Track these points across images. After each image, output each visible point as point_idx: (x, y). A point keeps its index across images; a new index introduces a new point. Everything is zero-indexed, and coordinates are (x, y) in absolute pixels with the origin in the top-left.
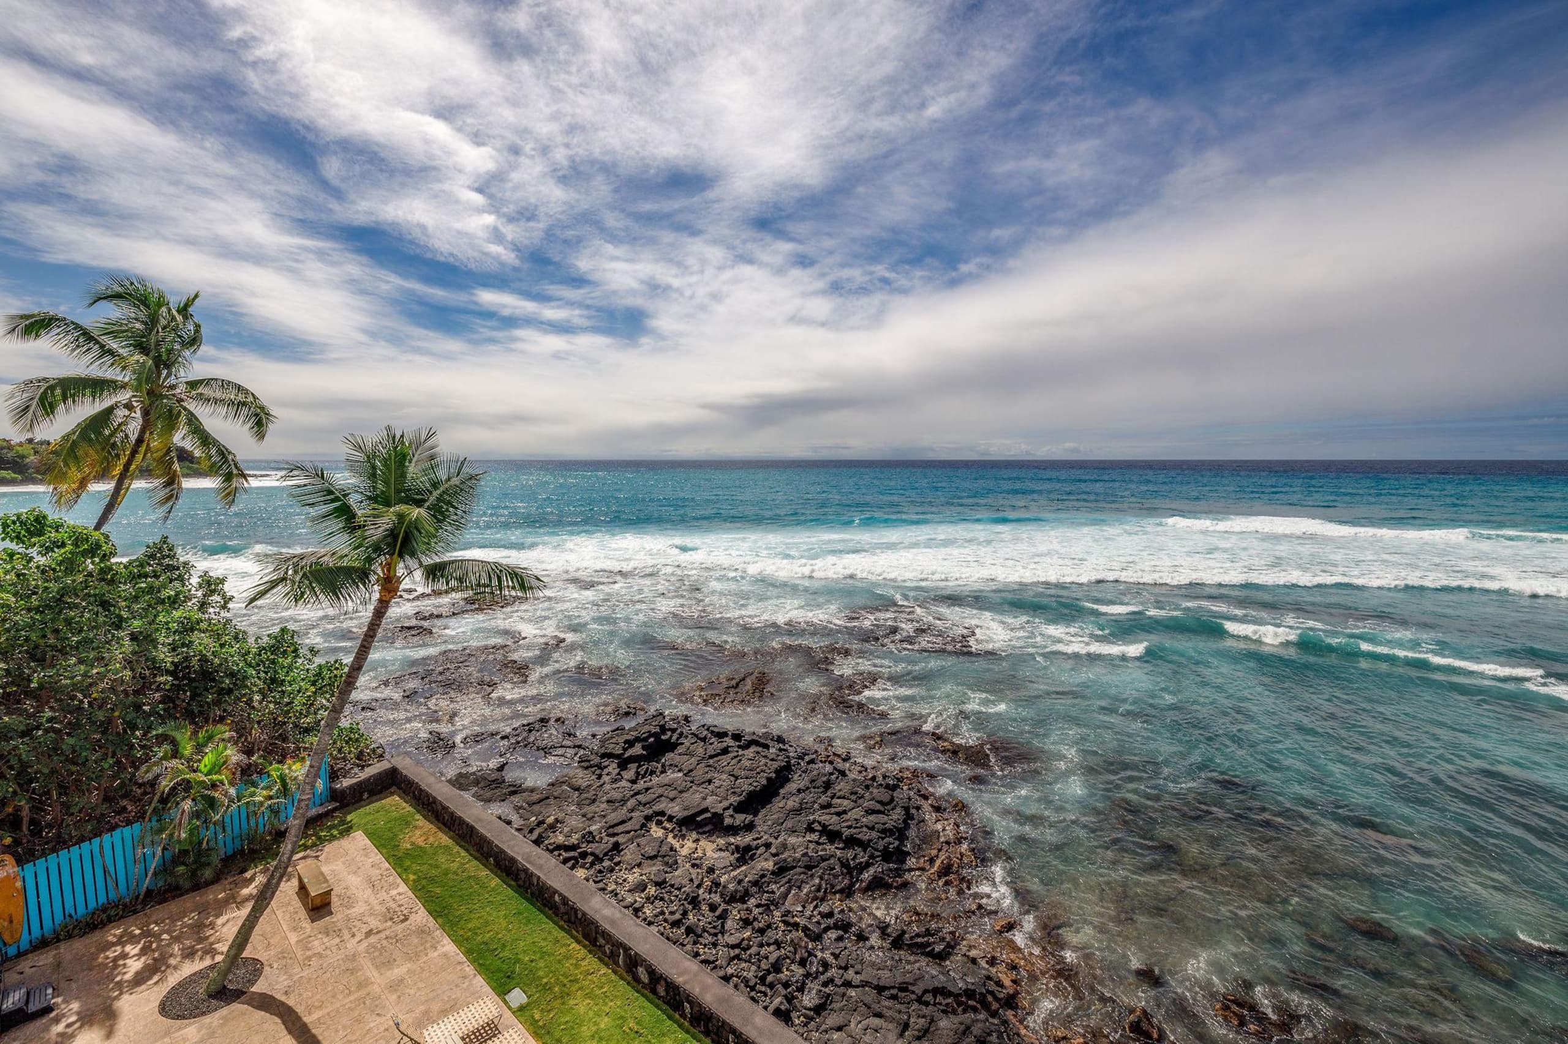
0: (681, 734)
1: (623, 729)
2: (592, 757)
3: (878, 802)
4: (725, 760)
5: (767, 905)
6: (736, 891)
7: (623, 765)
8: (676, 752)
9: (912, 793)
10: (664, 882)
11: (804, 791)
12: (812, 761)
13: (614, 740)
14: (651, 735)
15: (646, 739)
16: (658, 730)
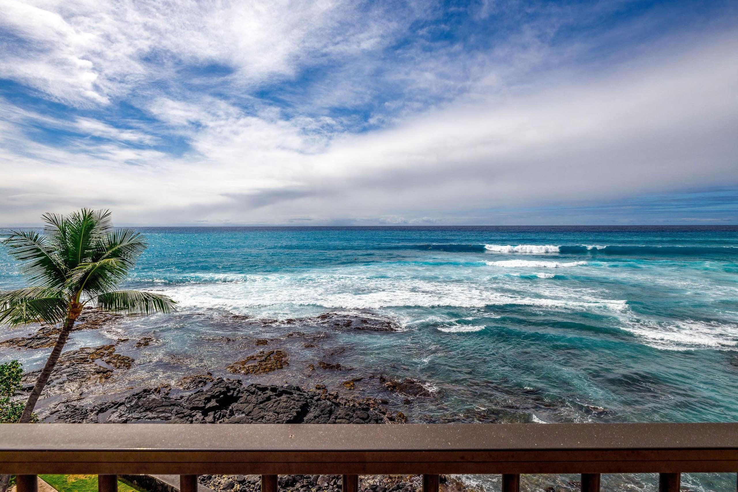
0: (239, 391)
1: (203, 391)
2: (185, 410)
3: (361, 418)
4: (270, 404)
5: (308, 485)
6: (288, 480)
7: (205, 413)
8: (239, 402)
9: (376, 412)
10: (244, 480)
11: (318, 417)
12: (319, 400)
13: (198, 399)
14: (221, 393)
15: (218, 396)
16: (225, 390)
